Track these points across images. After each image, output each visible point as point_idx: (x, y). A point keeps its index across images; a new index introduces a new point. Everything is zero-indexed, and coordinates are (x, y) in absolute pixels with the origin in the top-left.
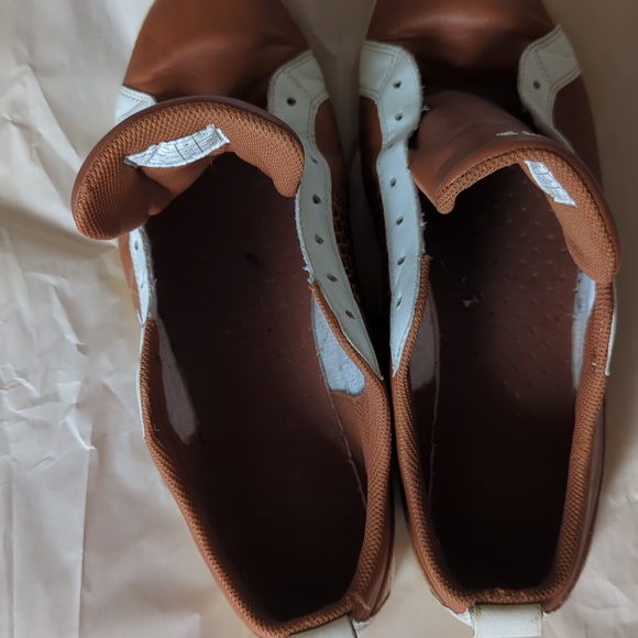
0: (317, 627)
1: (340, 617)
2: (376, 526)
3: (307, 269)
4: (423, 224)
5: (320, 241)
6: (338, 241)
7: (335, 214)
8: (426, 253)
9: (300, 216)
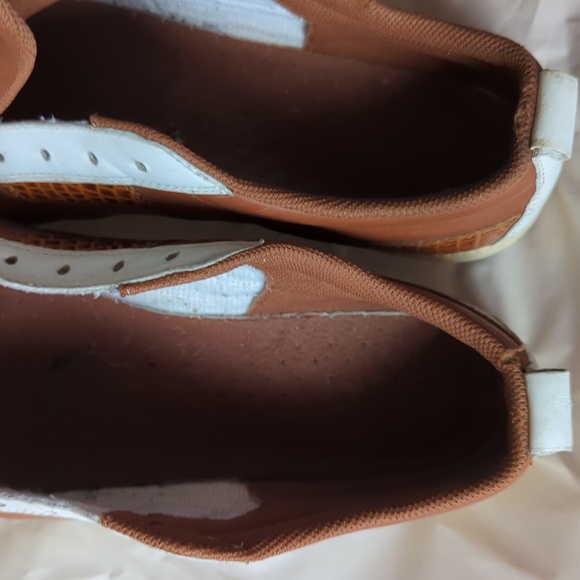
0: (529, 414)
1: (525, 383)
2: (429, 308)
3: (97, 294)
4: (53, 120)
5: (64, 270)
6: (73, 249)
7: (37, 243)
8: (88, 119)
9: (26, 284)
